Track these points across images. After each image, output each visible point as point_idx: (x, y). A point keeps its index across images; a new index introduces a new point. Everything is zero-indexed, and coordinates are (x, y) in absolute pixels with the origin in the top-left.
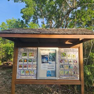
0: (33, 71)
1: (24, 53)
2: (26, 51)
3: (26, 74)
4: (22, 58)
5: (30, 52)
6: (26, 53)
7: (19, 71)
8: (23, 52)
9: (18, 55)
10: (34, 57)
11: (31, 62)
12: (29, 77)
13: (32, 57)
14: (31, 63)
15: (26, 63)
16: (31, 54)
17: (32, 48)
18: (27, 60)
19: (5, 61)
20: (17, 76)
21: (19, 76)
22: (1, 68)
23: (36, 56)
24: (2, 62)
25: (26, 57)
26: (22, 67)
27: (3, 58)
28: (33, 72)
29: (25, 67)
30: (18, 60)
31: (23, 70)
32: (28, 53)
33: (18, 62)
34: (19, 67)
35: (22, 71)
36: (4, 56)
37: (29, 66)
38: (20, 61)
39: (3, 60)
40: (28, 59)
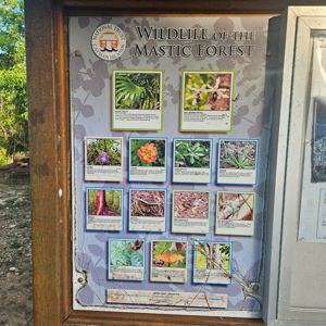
0: (226, 250)
1: (133, 80)
2: (153, 54)
3: (160, 274)
4: (117, 125)
5: (196, 67)
6: (149, 81)
7: (94, 249)
8: (118, 62)
9: (78, 94)
10: (236, 121)
11: (200, 163)
12: (182, 296)
13: (215, 122)
14: (203, 175)
15: (159, 174)
16: (204, 90)
17: (207, 22)
18: (161, 146)
19: (21, 148)
20: (76, 286)
21: (98, 290)
22: (7, 176)
23: (255, 112)
24: (10, 152)
25: (150, 121)
26: (116, 212)
27: (11, 140)
28: (219, 255)
29: (150, 210)
30: (76, 144)
31: (132, 241)
32: (167, 72)
33: (76, 166)
34: (93, 210)
35: (118, 246)
36: (13, 131)
37: (188, 205)
38: (93, 159)
39: (12, 146)
40: (170, 137)
